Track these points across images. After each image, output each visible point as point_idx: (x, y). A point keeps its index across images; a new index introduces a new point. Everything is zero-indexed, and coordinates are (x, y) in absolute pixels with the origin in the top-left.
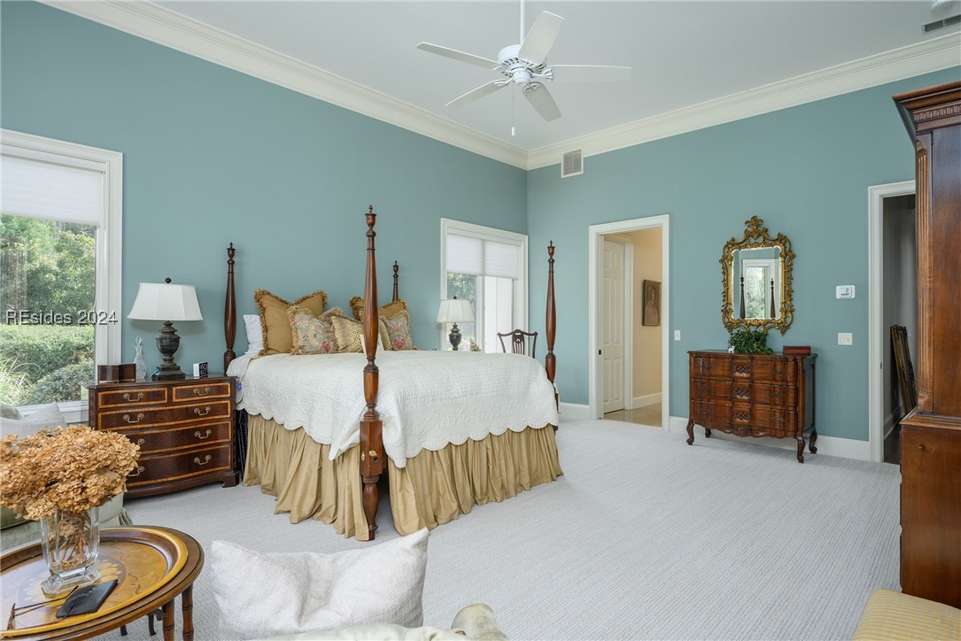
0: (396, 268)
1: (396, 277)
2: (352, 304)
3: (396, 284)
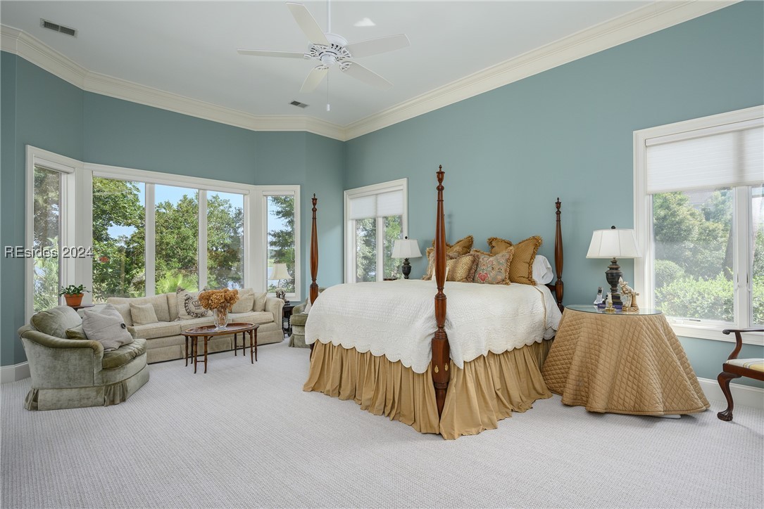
0: (558, 204)
1: (558, 213)
2: (490, 243)
3: (558, 221)
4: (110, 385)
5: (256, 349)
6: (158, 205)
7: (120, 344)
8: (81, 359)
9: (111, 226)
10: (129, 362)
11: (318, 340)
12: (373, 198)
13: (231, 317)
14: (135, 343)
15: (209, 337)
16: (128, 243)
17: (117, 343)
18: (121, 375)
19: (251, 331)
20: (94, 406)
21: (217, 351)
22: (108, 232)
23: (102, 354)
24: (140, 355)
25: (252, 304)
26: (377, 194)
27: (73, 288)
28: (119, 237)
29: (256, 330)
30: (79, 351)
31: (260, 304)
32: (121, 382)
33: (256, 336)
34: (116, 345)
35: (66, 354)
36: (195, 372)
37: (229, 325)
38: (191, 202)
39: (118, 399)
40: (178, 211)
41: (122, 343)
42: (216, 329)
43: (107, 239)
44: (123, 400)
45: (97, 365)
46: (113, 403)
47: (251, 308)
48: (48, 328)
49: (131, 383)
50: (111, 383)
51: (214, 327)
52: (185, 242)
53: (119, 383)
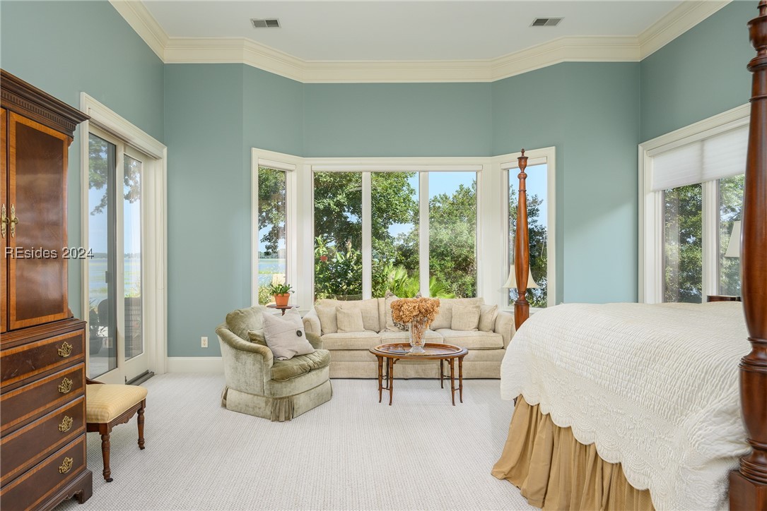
4: (276, 399)
5: (461, 386)
6: (433, 199)
7: (294, 354)
8: (254, 364)
9: (392, 224)
10: (299, 375)
11: (521, 396)
12: (696, 147)
13: (429, 335)
14: (316, 354)
15: (394, 359)
16: (407, 241)
17: (290, 352)
18: (288, 390)
19: (452, 359)
20: (264, 418)
21: (423, 377)
22: (389, 231)
23: (271, 363)
24: (315, 369)
25: (476, 321)
26: (703, 140)
27: (281, 287)
28: (399, 235)
29: (461, 358)
30: (252, 355)
31: (487, 321)
32: (288, 397)
33: (460, 367)
34: (289, 355)
35: (244, 356)
36: (380, 401)
37: (427, 346)
38: (468, 192)
39: (282, 417)
40: (453, 204)
41: (297, 352)
42: (411, 350)
43: (388, 237)
44: (288, 419)
45: (267, 374)
46: (277, 419)
47: (475, 324)
48: (237, 327)
49: (301, 401)
50: (278, 396)
51: (409, 345)
52: (458, 238)
53: (285, 398)
